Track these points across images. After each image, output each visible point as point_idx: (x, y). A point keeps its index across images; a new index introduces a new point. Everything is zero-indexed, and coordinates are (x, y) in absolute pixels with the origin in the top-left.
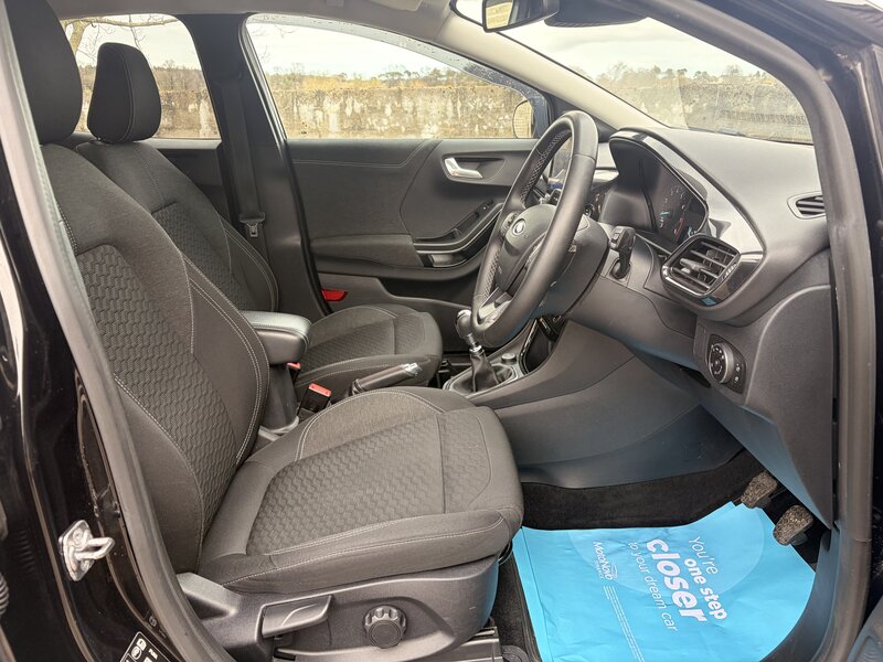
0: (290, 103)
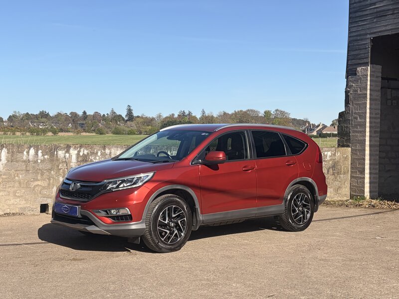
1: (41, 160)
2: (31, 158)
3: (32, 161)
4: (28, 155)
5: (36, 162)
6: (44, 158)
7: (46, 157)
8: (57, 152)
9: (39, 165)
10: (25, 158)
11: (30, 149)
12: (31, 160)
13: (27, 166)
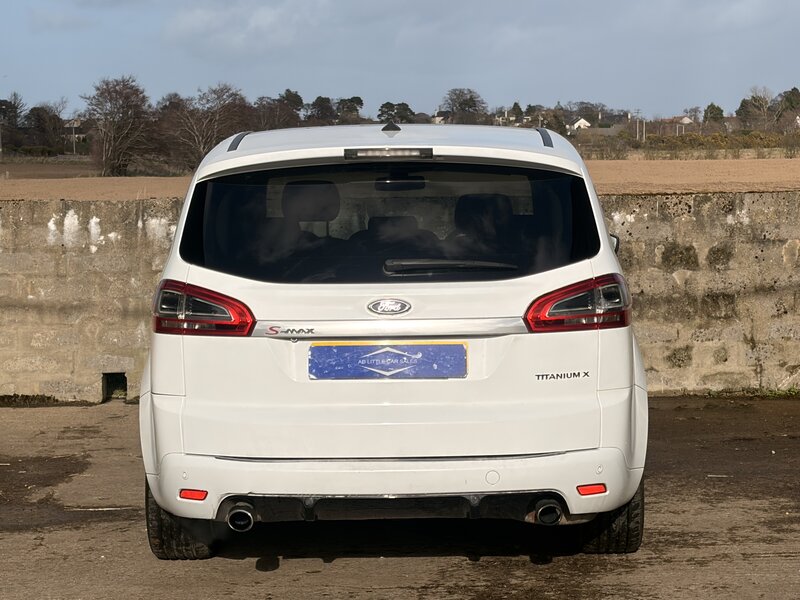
0: (133, 216)
1: (100, 247)
2: (69, 238)
3: (73, 250)
4: (62, 232)
5: (84, 251)
6: (107, 240)
7: (112, 235)
8: (144, 222)
9: (93, 259)
10: (51, 239)
11: (64, 216)
12: (70, 245)
13: (58, 264)
